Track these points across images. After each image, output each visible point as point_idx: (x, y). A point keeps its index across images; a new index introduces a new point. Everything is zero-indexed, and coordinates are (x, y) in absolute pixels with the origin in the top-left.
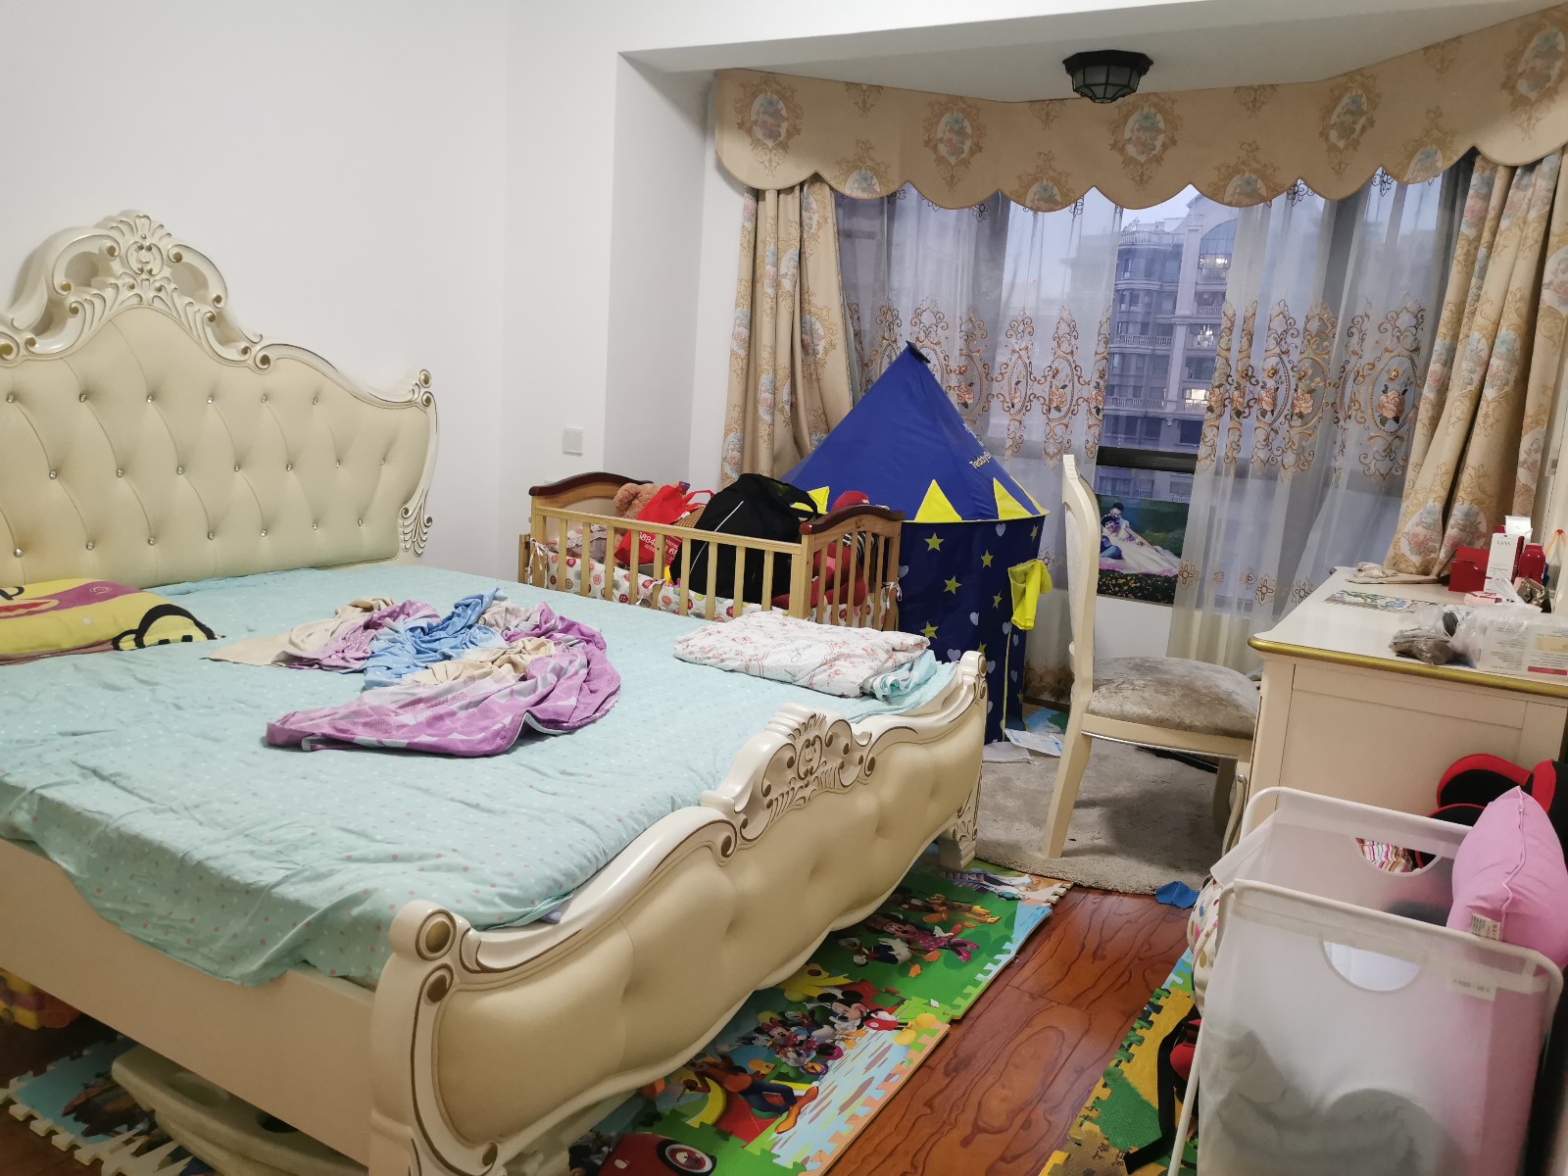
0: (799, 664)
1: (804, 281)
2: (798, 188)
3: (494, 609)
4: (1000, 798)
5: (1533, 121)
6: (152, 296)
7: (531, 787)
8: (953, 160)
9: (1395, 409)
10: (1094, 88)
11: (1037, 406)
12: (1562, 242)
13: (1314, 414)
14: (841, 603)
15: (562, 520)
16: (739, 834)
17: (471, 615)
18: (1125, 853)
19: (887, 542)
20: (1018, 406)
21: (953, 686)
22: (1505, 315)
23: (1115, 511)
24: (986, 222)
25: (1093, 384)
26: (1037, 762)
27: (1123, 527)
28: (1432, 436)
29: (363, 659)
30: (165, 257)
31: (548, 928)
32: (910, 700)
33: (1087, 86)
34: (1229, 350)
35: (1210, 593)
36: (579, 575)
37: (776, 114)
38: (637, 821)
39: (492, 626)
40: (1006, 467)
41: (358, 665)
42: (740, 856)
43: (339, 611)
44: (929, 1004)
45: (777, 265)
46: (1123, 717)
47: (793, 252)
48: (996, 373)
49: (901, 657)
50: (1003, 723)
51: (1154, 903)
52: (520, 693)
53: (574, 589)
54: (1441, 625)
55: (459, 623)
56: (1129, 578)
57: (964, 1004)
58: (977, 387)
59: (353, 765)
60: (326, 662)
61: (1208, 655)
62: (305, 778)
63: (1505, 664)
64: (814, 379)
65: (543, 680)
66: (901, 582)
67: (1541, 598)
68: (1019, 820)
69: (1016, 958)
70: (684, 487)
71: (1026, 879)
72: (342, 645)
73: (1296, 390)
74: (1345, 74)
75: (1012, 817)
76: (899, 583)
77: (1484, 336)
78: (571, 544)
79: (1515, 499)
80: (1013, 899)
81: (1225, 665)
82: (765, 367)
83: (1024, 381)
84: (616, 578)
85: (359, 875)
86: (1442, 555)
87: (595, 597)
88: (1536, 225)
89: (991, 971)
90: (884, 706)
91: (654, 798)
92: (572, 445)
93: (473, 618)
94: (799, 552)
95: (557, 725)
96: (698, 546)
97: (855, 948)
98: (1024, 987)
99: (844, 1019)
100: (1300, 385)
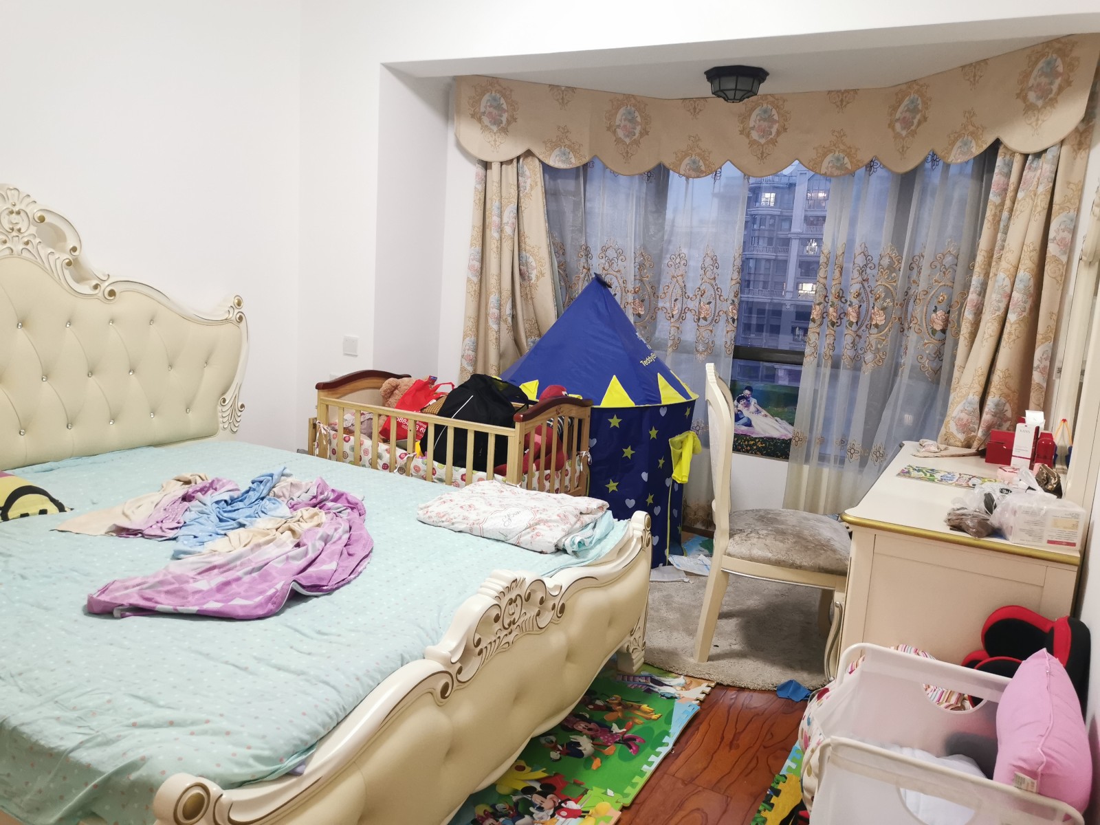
0: (509, 527)
1: (521, 228)
2: (515, 161)
3: (282, 484)
4: (664, 613)
5: (1040, 122)
6: (21, 248)
7: (292, 647)
8: (627, 141)
9: (942, 323)
10: (727, 93)
11: (689, 316)
12: (1062, 209)
13: (885, 325)
14: (546, 469)
15: (340, 407)
16: (455, 680)
17: (263, 489)
18: (754, 656)
19: (580, 421)
20: (676, 317)
21: (626, 539)
22: (1022, 262)
23: (747, 392)
24: (652, 185)
25: (730, 301)
26: (692, 581)
27: (753, 403)
28: (971, 346)
29: (177, 528)
30: (31, 220)
31: (294, 780)
32: (593, 553)
33: (722, 91)
34: (826, 278)
35: (815, 451)
36: (353, 449)
37: (499, 107)
38: (372, 678)
39: (279, 497)
40: (668, 363)
41: (171, 534)
42: (455, 696)
43: (164, 485)
44: (605, 793)
45: (501, 216)
46: (752, 559)
47: (514, 206)
48: (661, 293)
49: (586, 519)
50: (667, 551)
51: (775, 698)
52: (294, 558)
53: (349, 459)
54: (983, 506)
55: (253, 496)
56: (757, 440)
57: (632, 792)
58: (646, 303)
59: (152, 631)
60: (146, 532)
61: (813, 509)
62: (112, 644)
63: (1030, 538)
64: (528, 298)
65: (313, 545)
66: (591, 451)
67: (1054, 484)
68: (678, 630)
69: (672, 749)
70: (433, 380)
71: (681, 680)
72: (162, 515)
73: (873, 308)
74: (906, 83)
75: (672, 628)
76: (590, 451)
77: (1008, 276)
78: (346, 424)
79: (1032, 394)
80: (673, 698)
81: (825, 514)
82: (494, 290)
83: (680, 299)
84: (379, 451)
85: (140, 741)
86: (980, 434)
87: (364, 466)
88: (1043, 196)
89: (653, 762)
90: (574, 560)
91: (387, 657)
92: (350, 349)
93: (265, 492)
94: (513, 435)
95: (317, 589)
96: (440, 429)
97: (553, 745)
98: (679, 775)
99: (541, 809)
100: (876, 304)
